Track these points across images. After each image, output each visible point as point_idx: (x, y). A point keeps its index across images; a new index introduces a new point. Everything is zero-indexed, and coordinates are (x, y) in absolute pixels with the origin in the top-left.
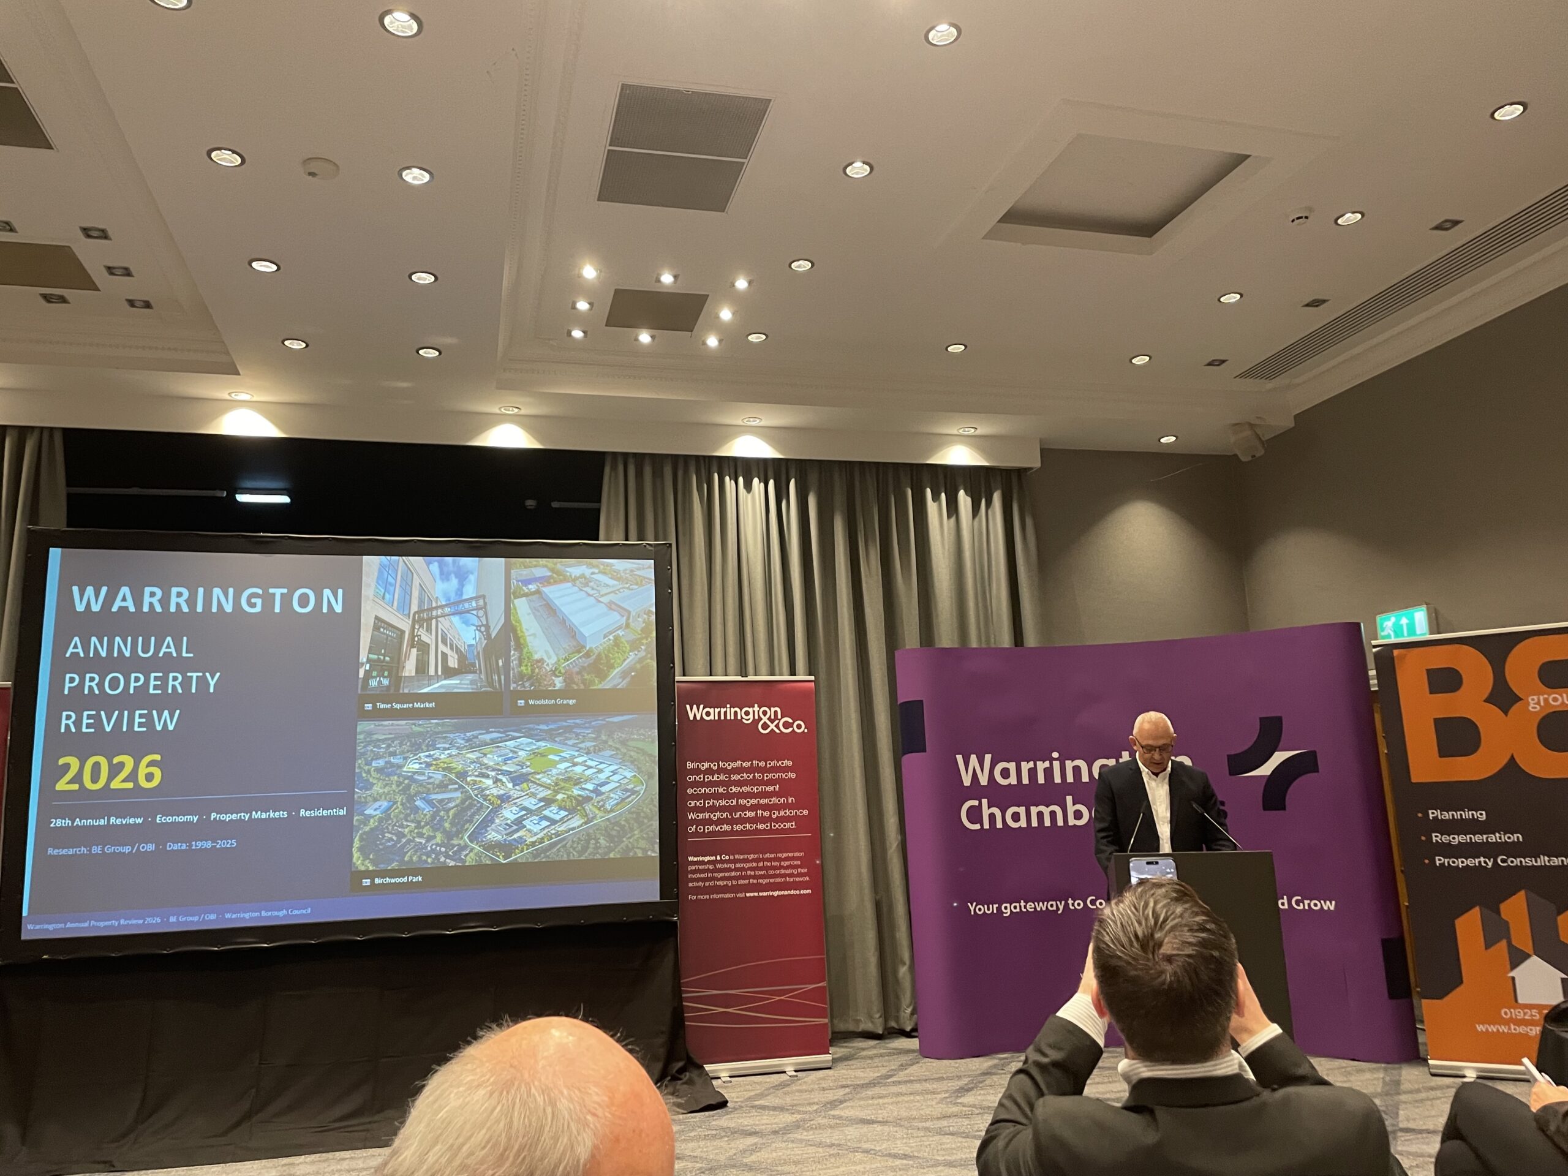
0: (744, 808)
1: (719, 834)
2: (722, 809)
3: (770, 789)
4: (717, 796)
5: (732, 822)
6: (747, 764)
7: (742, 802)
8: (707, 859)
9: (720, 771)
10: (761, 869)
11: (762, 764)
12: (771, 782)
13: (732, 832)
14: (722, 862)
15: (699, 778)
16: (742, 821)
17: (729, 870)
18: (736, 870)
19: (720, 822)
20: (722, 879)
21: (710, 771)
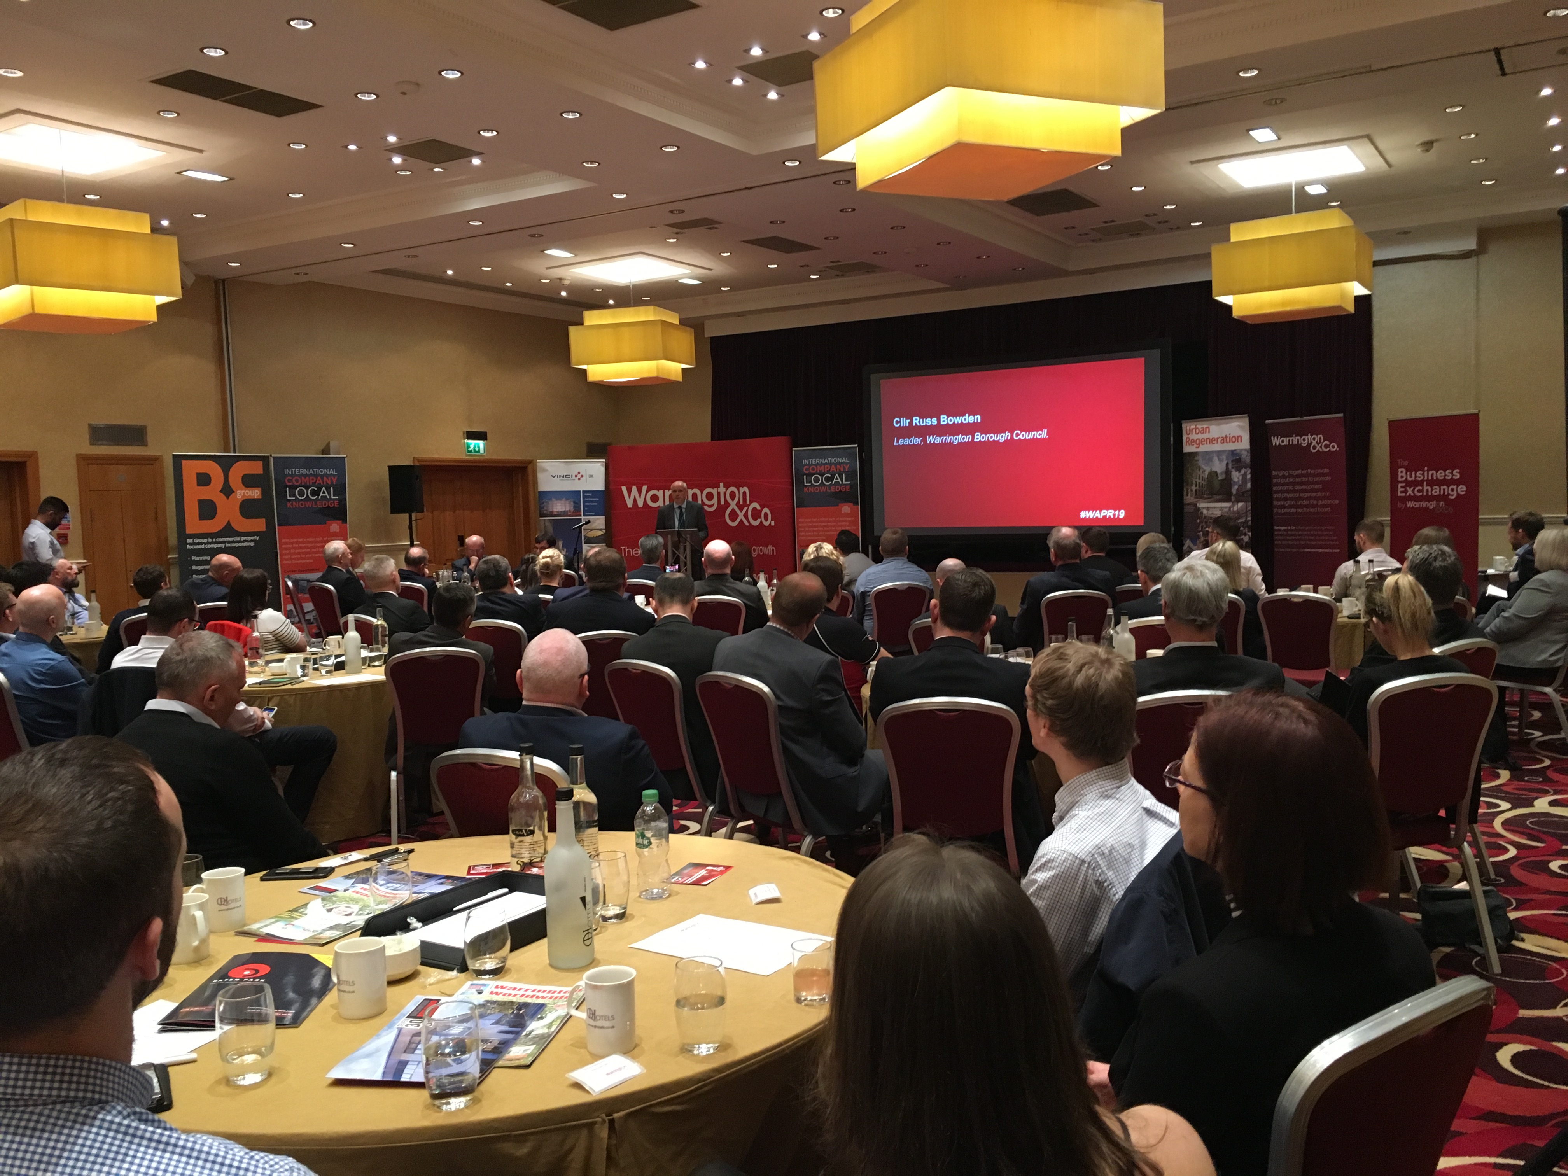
0: (1302, 499)
1: (1289, 513)
2: (1291, 499)
3: (1317, 487)
4: (1288, 491)
5: (1297, 507)
6: (1304, 472)
7: (1302, 495)
8: (1283, 528)
9: (1290, 476)
10: (1312, 535)
11: (1312, 472)
12: (1317, 483)
13: (1296, 513)
14: (1291, 530)
15: (1279, 481)
16: (1301, 506)
17: (1295, 535)
18: (1299, 535)
19: (1290, 507)
20: (1292, 540)
21: (1284, 477)
